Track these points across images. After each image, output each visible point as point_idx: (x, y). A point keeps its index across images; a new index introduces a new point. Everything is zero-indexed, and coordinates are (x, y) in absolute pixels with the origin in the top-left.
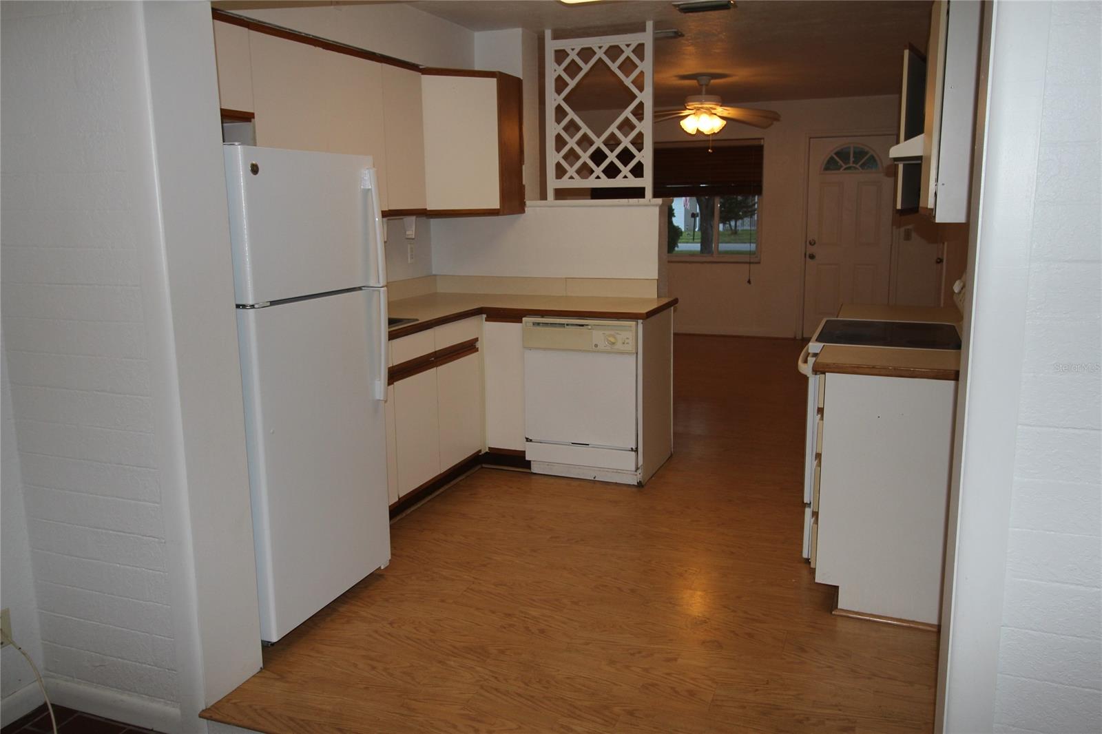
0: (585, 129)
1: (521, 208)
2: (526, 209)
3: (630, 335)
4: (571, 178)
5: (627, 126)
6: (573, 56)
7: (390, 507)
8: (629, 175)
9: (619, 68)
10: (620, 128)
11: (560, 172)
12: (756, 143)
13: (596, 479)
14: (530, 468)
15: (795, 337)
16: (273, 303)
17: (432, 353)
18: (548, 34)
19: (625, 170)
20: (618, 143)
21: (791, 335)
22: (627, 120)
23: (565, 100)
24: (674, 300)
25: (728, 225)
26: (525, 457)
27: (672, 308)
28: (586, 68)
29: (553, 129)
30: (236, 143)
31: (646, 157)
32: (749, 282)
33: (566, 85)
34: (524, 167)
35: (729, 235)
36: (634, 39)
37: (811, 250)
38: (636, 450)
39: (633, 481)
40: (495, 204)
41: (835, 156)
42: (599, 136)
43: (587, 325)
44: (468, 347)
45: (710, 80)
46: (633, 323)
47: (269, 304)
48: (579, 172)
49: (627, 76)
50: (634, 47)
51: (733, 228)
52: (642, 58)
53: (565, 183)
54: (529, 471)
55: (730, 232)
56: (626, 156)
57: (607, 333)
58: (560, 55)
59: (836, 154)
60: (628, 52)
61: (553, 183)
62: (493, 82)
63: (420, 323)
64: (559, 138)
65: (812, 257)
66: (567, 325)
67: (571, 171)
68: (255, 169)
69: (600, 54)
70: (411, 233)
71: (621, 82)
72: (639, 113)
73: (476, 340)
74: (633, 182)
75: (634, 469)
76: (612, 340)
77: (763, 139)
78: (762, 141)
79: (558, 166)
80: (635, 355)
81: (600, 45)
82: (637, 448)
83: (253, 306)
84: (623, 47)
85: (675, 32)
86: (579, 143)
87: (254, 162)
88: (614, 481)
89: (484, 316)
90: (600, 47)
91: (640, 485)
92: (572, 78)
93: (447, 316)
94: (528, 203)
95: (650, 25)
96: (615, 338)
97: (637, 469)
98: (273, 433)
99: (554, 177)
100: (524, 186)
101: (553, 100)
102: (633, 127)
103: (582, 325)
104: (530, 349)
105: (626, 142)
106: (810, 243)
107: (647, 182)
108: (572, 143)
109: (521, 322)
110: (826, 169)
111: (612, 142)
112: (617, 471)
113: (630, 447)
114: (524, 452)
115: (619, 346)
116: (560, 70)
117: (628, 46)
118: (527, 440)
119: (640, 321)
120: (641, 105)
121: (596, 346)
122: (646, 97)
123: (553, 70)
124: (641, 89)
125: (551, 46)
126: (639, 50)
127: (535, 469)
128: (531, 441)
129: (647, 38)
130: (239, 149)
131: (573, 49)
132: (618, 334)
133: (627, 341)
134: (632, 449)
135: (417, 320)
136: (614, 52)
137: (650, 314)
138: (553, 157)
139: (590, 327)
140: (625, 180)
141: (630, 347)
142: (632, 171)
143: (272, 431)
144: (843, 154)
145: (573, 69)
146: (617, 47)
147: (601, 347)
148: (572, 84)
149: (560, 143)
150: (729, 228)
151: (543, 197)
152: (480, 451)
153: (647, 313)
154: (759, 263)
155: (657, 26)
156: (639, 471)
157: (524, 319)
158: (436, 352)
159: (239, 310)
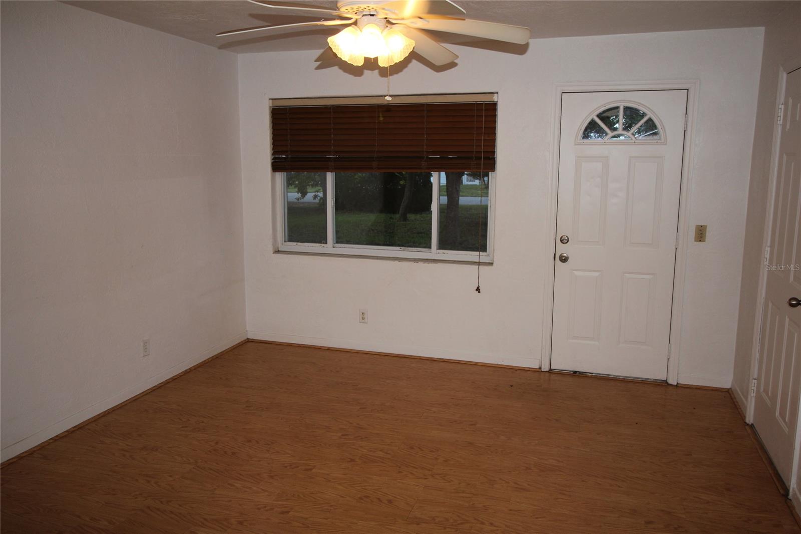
12: (486, 99)
15: (540, 368)
21: (536, 366)
32: (478, 290)
37: (562, 249)
41: (597, 119)
59: (598, 116)
65: (564, 259)
77: (497, 93)
78: (496, 95)
106: (562, 241)
110: (586, 136)
144: (607, 117)
154: (491, 264)
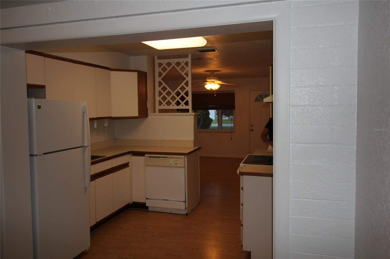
0: (169, 89)
1: (146, 116)
2: (148, 116)
3: (182, 161)
4: (164, 105)
5: (183, 88)
6: (164, 65)
7: (90, 227)
8: (184, 105)
9: (180, 69)
10: (180, 89)
11: (160, 103)
12: (232, 92)
13: (172, 212)
14: (148, 209)
16: (45, 154)
17: (111, 168)
18: (156, 58)
19: (182, 103)
20: (180, 94)
22: (183, 86)
23: (162, 79)
24: (199, 148)
25: (229, 118)
26: (146, 205)
27: (199, 150)
28: (169, 69)
29: (158, 89)
30: (33, 98)
31: (189, 99)
32: (231, 139)
33: (162, 74)
34: (148, 102)
35: (230, 121)
36: (185, 60)
37: (252, 128)
38: (185, 202)
39: (184, 213)
40: (137, 115)
41: (258, 97)
42: (173, 91)
43: (168, 157)
44: (126, 165)
45: (214, 72)
46: (184, 156)
47: (43, 154)
48: (167, 103)
49: (183, 72)
50: (185, 63)
51: (231, 118)
52: (187, 66)
53: (162, 107)
54: (147, 210)
55: (230, 120)
56: (183, 98)
57: (175, 160)
58: (160, 65)
59: (259, 96)
60: (183, 64)
61: (158, 107)
62: (136, 74)
63: (106, 158)
64: (160, 92)
65: (252, 130)
66: (161, 157)
67: (164, 103)
68: (39, 107)
69: (173, 64)
70: (106, 125)
71: (181, 74)
72: (187, 84)
73: (129, 163)
74: (185, 107)
75: (184, 208)
76: (176, 162)
77: (235, 91)
79: (160, 101)
80: (184, 168)
81: (173, 62)
82: (185, 201)
83: (36, 155)
84: (181, 63)
85: (199, 58)
86: (167, 94)
87: (39, 105)
88: (178, 213)
89: (132, 154)
90: (174, 62)
91: (187, 214)
92: (164, 72)
93: (117, 155)
94: (149, 114)
95: (190, 56)
96: (177, 162)
97: (186, 209)
98: (42, 202)
99: (158, 105)
100: (148, 108)
101: (158, 79)
102: (185, 89)
103: (166, 157)
104: (148, 166)
105: (183, 94)
106: (252, 126)
107: (190, 107)
108: (164, 94)
109: (144, 156)
110: (256, 101)
111: (178, 94)
112: (179, 210)
113: (183, 201)
114: (145, 203)
115: (179, 165)
116: (160, 70)
117: (183, 62)
118: (147, 199)
119: (186, 156)
120: (187, 82)
121: (171, 164)
122: (189, 79)
123: (158, 70)
124: (187, 76)
125: (157, 62)
126: (187, 64)
127: (150, 209)
128: (148, 199)
129: (189, 60)
130: (33, 100)
131: (164, 63)
132: (178, 160)
133: (181, 163)
134: (184, 202)
135: (105, 156)
136: (178, 64)
137: (189, 153)
138: (158, 98)
139: (168, 158)
140: (182, 106)
141: (182, 165)
142: (185, 103)
143: (42, 200)
145: (164, 69)
146: (179, 62)
147: (172, 165)
148: (164, 74)
149: (160, 94)
150: (230, 118)
151: (155, 112)
152: (130, 203)
153: (188, 153)
154: (234, 132)
155: (192, 56)
156: (187, 209)
157: (146, 155)
158: (112, 168)
159: (31, 157)
